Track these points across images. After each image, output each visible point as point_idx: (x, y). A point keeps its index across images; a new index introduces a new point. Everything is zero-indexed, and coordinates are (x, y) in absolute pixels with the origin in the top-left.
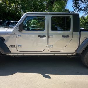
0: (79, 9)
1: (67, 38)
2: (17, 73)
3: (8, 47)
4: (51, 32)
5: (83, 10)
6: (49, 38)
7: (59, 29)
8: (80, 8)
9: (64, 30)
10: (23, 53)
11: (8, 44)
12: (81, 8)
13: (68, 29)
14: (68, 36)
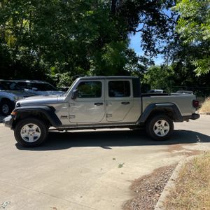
0: (154, 51)
1: (128, 105)
2: (72, 148)
3: (59, 118)
4: (108, 98)
5: (162, 53)
6: (107, 105)
7: (117, 95)
8: (155, 48)
9: (123, 96)
10: (77, 125)
11: (59, 114)
12: (157, 50)
13: (128, 95)
14: (128, 103)
